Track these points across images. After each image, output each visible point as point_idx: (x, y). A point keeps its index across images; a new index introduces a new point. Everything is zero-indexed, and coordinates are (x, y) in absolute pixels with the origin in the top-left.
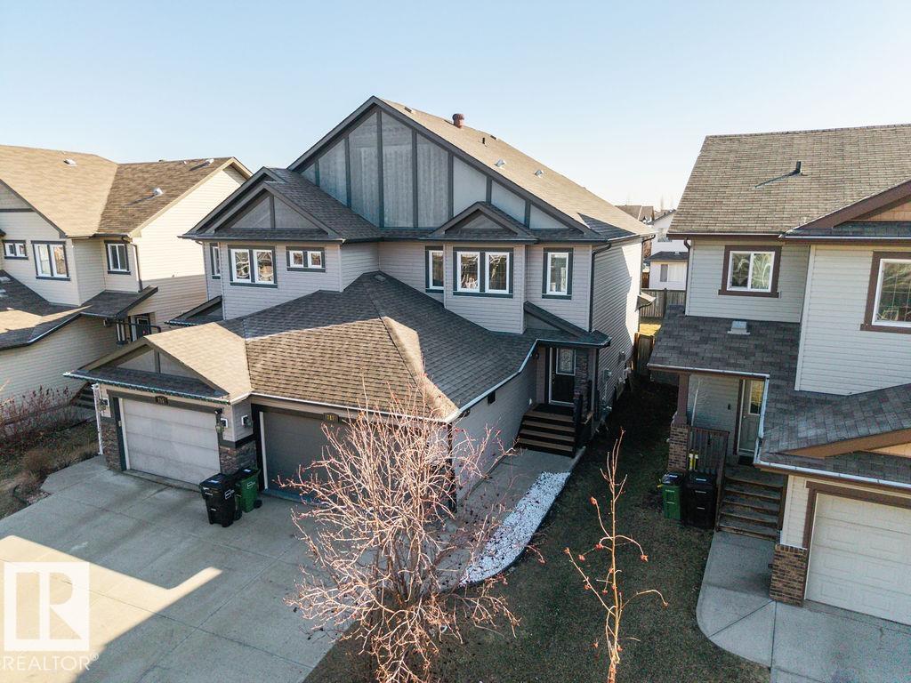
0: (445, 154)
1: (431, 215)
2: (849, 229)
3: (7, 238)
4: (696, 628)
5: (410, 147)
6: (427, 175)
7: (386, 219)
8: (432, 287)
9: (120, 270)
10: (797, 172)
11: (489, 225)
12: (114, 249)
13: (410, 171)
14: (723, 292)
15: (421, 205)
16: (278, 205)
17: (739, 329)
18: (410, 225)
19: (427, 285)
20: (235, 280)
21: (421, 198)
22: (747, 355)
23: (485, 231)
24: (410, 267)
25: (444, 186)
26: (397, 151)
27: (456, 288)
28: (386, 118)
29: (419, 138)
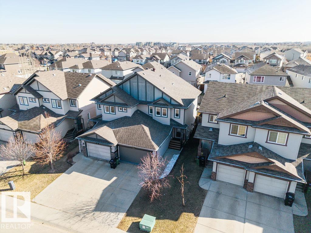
1: (150, 99)
2: (226, 119)
3: (43, 97)
4: (198, 185)
5: (145, 84)
6: (149, 90)
7: (139, 98)
8: (150, 114)
9: (73, 106)
10: (225, 96)
11: (163, 103)
12: (72, 101)
13: (145, 89)
14: (208, 122)
15: (147, 97)
16: (116, 97)
17: (211, 130)
18: (145, 100)
19: (149, 113)
20: (105, 112)
21: (147, 95)
22: (212, 136)
23: (162, 104)
24: (145, 109)
25: (153, 93)
26: (142, 84)
27: (155, 115)
28: (139, 77)
29: (147, 82)
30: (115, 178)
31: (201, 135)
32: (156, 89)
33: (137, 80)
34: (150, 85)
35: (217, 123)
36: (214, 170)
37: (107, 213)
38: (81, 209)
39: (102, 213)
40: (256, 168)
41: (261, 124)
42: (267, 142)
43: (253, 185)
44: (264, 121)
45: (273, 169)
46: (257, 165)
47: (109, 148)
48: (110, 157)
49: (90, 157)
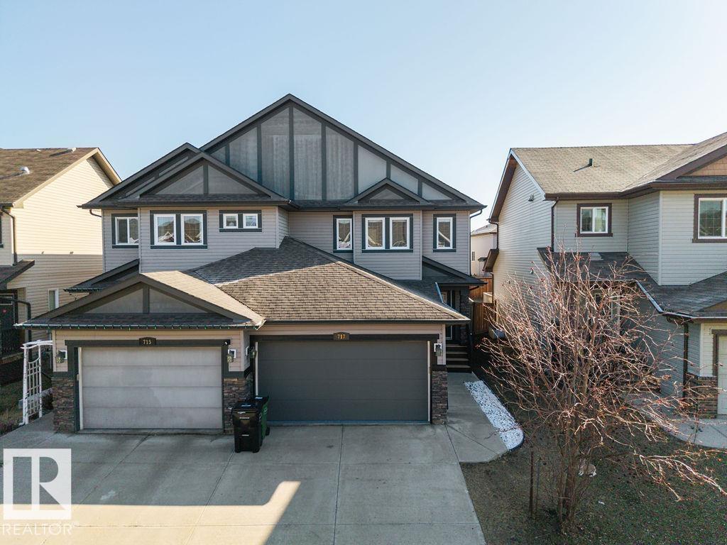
0: (351, 143)
1: (339, 190)
5: (320, 137)
6: (335, 159)
8: (338, 249)
10: (590, 165)
13: (320, 155)
14: (578, 234)
16: (213, 174)
17: (595, 258)
19: (335, 247)
20: (157, 243)
21: (329, 177)
23: (390, 201)
26: (307, 139)
27: (364, 247)
28: (297, 112)
29: (328, 129)
32: (363, 153)
33: (287, 126)
34: (340, 137)
35: (610, 234)
36: (706, 369)
47: (213, 356)
48: (220, 404)
49: (90, 430)
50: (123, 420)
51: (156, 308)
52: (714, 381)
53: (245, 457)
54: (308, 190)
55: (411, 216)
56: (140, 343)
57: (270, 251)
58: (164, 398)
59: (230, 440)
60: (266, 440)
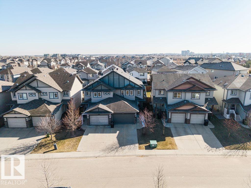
0: (123, 78)
1: (122, 86)
2: (171, 90)
5: (118, 77)
6: (121, 81)
8: (122, 95)
9: (66, 96)
10: (164, 80)
11: (130, 87)
13: (118, 80)
14: (159, 94)
15: (120, 84)
16: (102, 86)
17: (161, 98)
18: (118, 87)
22: (163, 101)
25: (123, 82)
26: (116, 77)
27: (126, 95)
28: (114, 73)
29: (120, 76)
30: (118, 132)
31: (157, 102)
32: (125, 79)
33: (113, 75)
34: (122, 77)
35: (164, 95)
36: (170, 117)
37: (129, 146)
38: (112, 148)
39: (125, 146)
40: (191, 111)
41: (188, 90)
42: (191, 99)
43: (189, 120)
44: (189, 88)
45: (198, 110)
46: (191, 109)
47: (107, 116)
48: (108, 122)
49: (92, 125)
50: (96, 124)
51: (100, 111)
52: (171, 119)
53: (112, 128)
54: (117, 85)
55: (133, 90)
56: (98, 115)
57: (111, 98)
58: (101, 121)
59: (110, 126)
60: (114, 126)
